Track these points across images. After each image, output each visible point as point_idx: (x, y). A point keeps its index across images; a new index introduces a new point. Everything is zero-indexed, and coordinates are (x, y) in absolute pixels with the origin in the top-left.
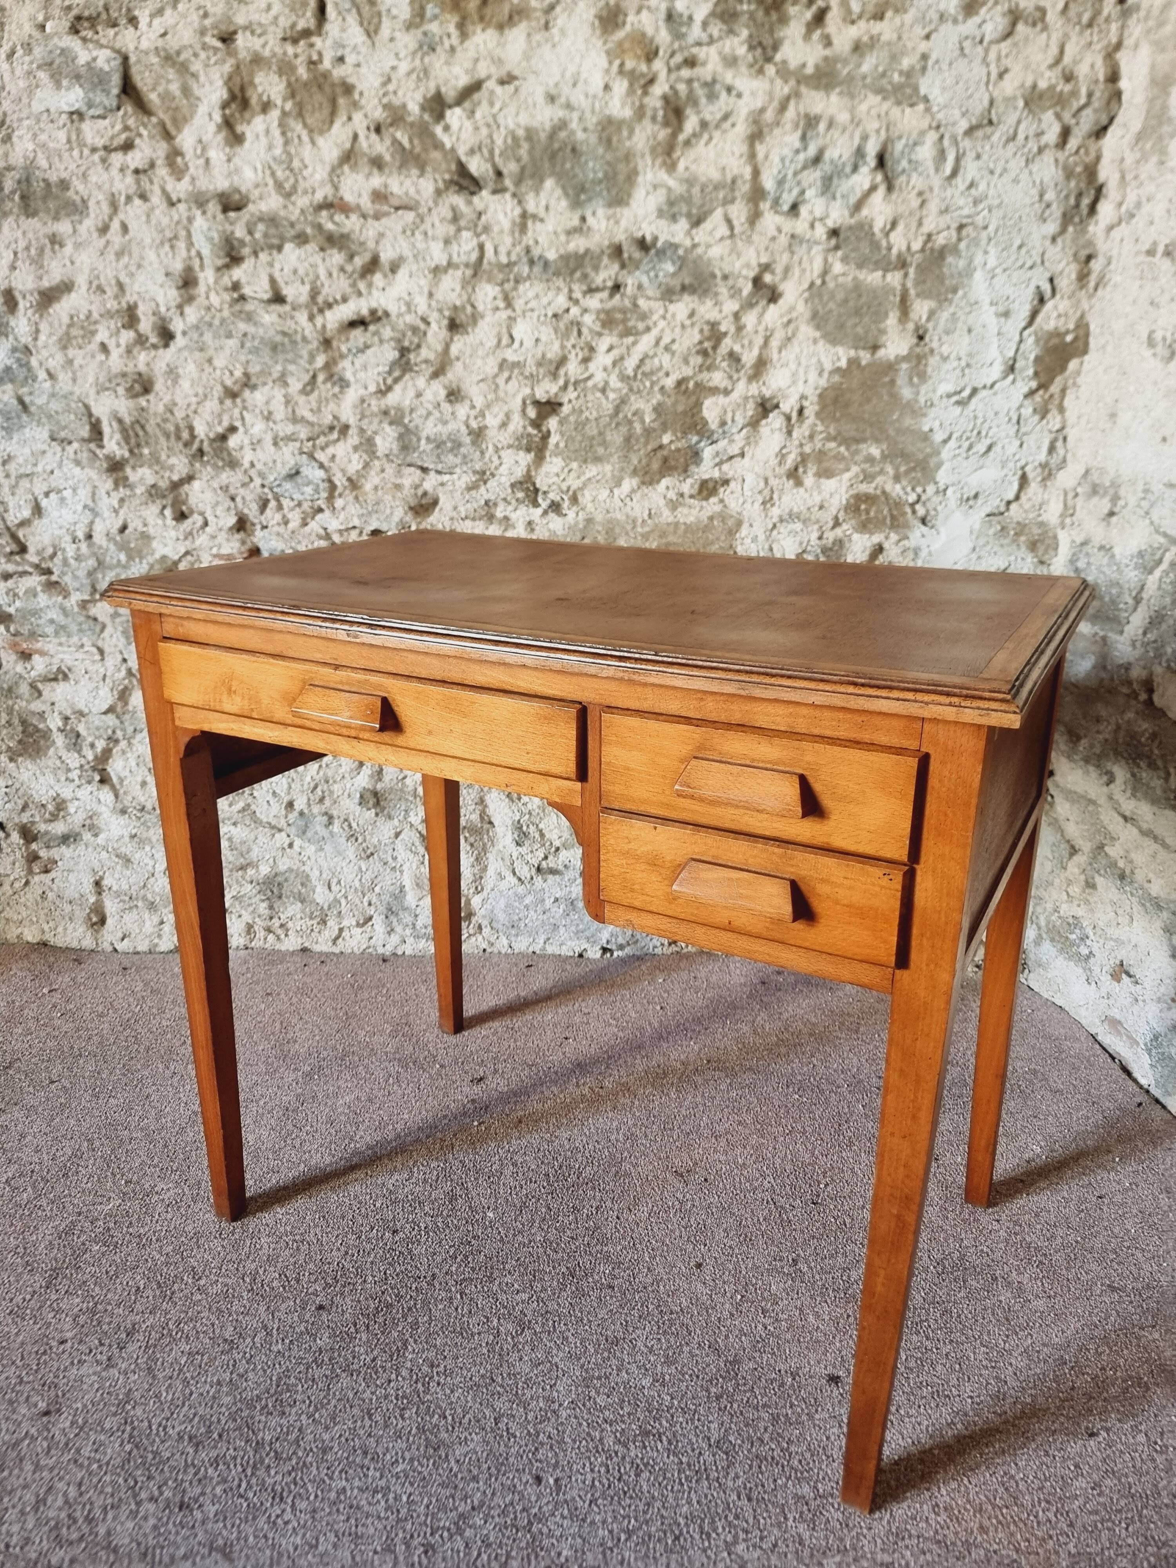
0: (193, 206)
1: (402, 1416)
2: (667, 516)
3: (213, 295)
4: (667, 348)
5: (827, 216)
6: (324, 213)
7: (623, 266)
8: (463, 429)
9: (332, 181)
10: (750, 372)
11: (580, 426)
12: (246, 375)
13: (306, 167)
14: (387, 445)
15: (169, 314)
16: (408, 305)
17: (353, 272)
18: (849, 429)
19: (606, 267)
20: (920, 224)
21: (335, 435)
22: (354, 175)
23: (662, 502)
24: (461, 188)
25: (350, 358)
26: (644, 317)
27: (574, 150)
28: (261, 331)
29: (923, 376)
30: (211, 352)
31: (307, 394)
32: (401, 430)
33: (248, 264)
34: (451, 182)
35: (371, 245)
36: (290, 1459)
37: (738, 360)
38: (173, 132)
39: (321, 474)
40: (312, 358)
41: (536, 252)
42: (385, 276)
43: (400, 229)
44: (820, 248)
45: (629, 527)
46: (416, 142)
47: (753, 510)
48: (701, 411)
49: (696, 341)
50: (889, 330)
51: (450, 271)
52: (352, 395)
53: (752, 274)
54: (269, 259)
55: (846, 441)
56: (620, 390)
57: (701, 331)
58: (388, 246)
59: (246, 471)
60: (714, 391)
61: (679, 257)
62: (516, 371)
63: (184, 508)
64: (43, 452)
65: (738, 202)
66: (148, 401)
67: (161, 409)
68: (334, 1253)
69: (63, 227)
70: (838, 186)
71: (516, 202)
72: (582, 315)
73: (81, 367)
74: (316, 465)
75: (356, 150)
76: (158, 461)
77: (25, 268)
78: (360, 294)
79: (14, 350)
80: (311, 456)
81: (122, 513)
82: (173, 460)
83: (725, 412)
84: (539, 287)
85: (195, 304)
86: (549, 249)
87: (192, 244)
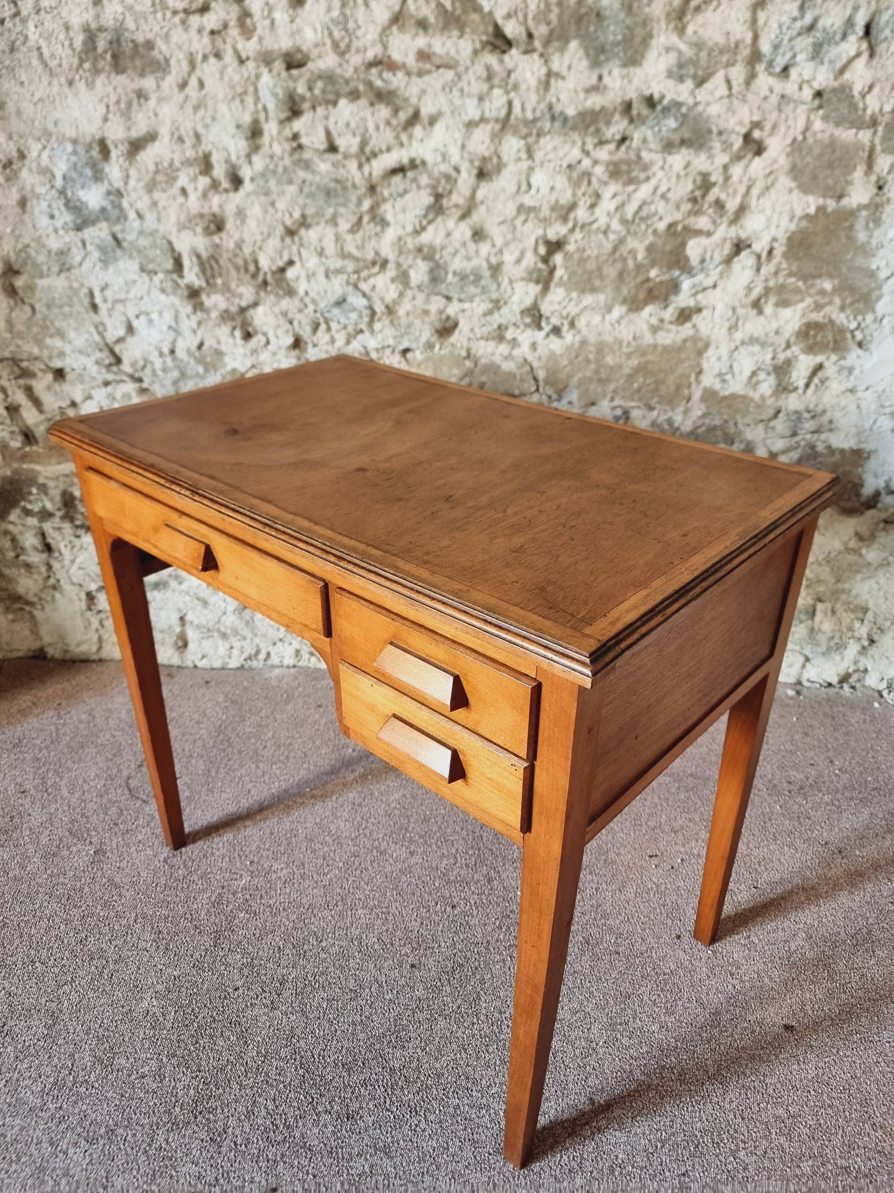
0: (261, 64)
1: (487, 1051)
2: (648, 339)
3: (275, 145)
4: (663, 196)
5: (814, 78)
6: (374, 71)
7: (631, 121)
8: (485, 265)
9: (382, 41)
10: (732, 217)
11: (583, 261)
12: (304, 216)
13: (359, 27)
14: (420, 277)
15: (240, 162)
16: (443, 155)
17: (398, 125)
18: (809, 267)
19: (617, 122)
21: (377, 269)
22: (401, 36)
23: (645, 327)
24: (495, 48)
25: (392, 201)
26: (645, 168)
27: (598, 15)
28: (317, 179)
29: (878, 222)
30: (274, 196)
31: (354, 233)
32: (432, 264)
33: (307, 117)
34: (488, 43)
35: (414, 100)
36: (416, 1082)
37: (723, 207)
39: (364, 302)
40: (360, 202)
41: (558, 109)
42: (424, 128)
43: (440, 86)
44: (805, 107)
45: (616, 348)
46: (458, 4)
47: (719, 334)
48: (685, 250)
49: (688, 190)
50: (856, 181)
51: (482, 126)
52: (391, 234)
53: (744, 130)
54: (325, 113)
55: (805, 277)
56: (619, 232)
57: (694, 181)
58: (429, 102)
59: (301, 299)
60: (698, 233)
61: (683, 115)
62: (532, 215)
63: (250, 329)
64: (135, 282)
65: (738, 65)
66: (221, 239)
67: (232, 245)
68: (413, 923)
69: (148, 83)
70: (827, 52)
71: (542, 61)
72: (593, 167)
73: (164, 208)
74: (360, 294)
75: (404, 12)
76: (229, 289)
77: (115, 120)
78: (402, 145)
79: (109, 193)
80: (356, 287)
81: (200, 333)
82: (242, 290)
83: (705, 251)
84: (557, 140)
85: (261, 153)
86: (570, 105)
87: (259, 99)
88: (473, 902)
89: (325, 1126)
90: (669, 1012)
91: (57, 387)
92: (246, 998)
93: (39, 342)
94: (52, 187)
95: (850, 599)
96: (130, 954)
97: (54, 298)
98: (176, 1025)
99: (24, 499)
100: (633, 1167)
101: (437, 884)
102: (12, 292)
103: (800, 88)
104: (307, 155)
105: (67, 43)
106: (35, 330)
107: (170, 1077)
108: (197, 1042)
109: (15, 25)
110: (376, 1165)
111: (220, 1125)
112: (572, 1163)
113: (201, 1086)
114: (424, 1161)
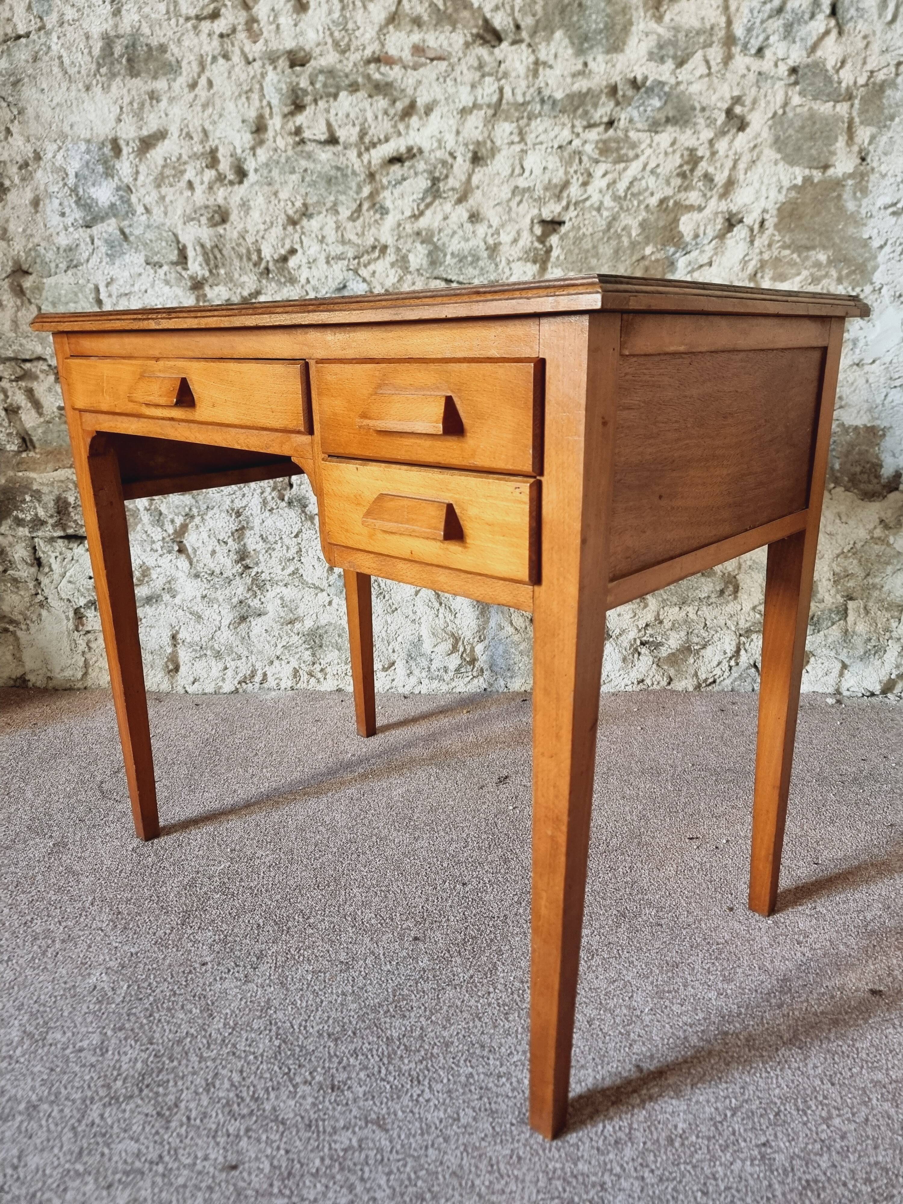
0: (267, 62)
1: (507, 1019)
3: (279, 139)
4: (652, 172)
5: (788, 57)
6: (372, 66)
7: (618, 104)
8: (482, 246)
9: (379, 38)
10: (721, 191)
11: (578, 240)
12: (305, 205)
13: (358, 28)
14: (419, 261)
15: (244, 155)
16: (439, 141)
17: (395, 115)
18: (802, 238)
19: (603, 104)
20: (864, 63)
21: (377, 254)
22: (398, 33)
24: (485, 42)
25: (390, 189)
26: (633, 146)
27: (580, 5)
28: (319, 167)
29: (865, 191)
30: (277, 186)
31: (354, 221)
32: (431, 247)
33: (309, 111)
34: (478, 36)
35: (410, 91)
36: (419, 1051)
37: (712, 180)
38: (251, 4)
39: (364, 287)
40: (359, 189)
41: (546, 93)
42: (421, 118)
43: (435, 77)
44: (782, 83)
46: (449, 4)
48: (678, 226)
49: (677, 164)
50: (838, 151)
51: (475, 112)
52: (390, 220)
53: (726, 106)
54: (326, 106)
55: (799, 249)
56: (613, 208)
57: (682, 156)
58: (425, 92)
59: (303, 285)
60: (690, 208)
61: (665, 93)
62: (527, 195)
64: (140, 275)
65: (714, 45)
66: (225, 229)
67: (235, 235)
68: (417, 899)
69: (161, 84)
70: (797, 31)
71: (530, 50)
72: (583, 145)
73: (171, 202)
74: (360, 280)
75: (399, 12)
76: (231, 280)
77: (128, 119)
78: (399, 134)
79: (118, 189)
80: (356, 272)
82: (245, 278)
83: (699, 226)
84: (547, 123)
85: (265, 146)
86: (558, 89)
87: (264, 96)
88: (487, 880)
89: (304, 1097)
90: (727, 980)
91: (57, 387)
92: (216, 973)
94: (65, 184)
95: (883, 596)
96: (81, 933)
97: (60, 295)
98: (127, 999)
99: (16, 508)
100: (697, 1137)
101: (445, 865)
102: (19, 291)
103: (776, 65)
104: (309, 147)
105: (86, 51)
107: (114, 1049)
108: (151, 1016)
109: (39, 38)
110: (367, 1138)
111: (171, 1099)
112: (619, 1134)
113: (151, 1059)
114: (429, 1134)
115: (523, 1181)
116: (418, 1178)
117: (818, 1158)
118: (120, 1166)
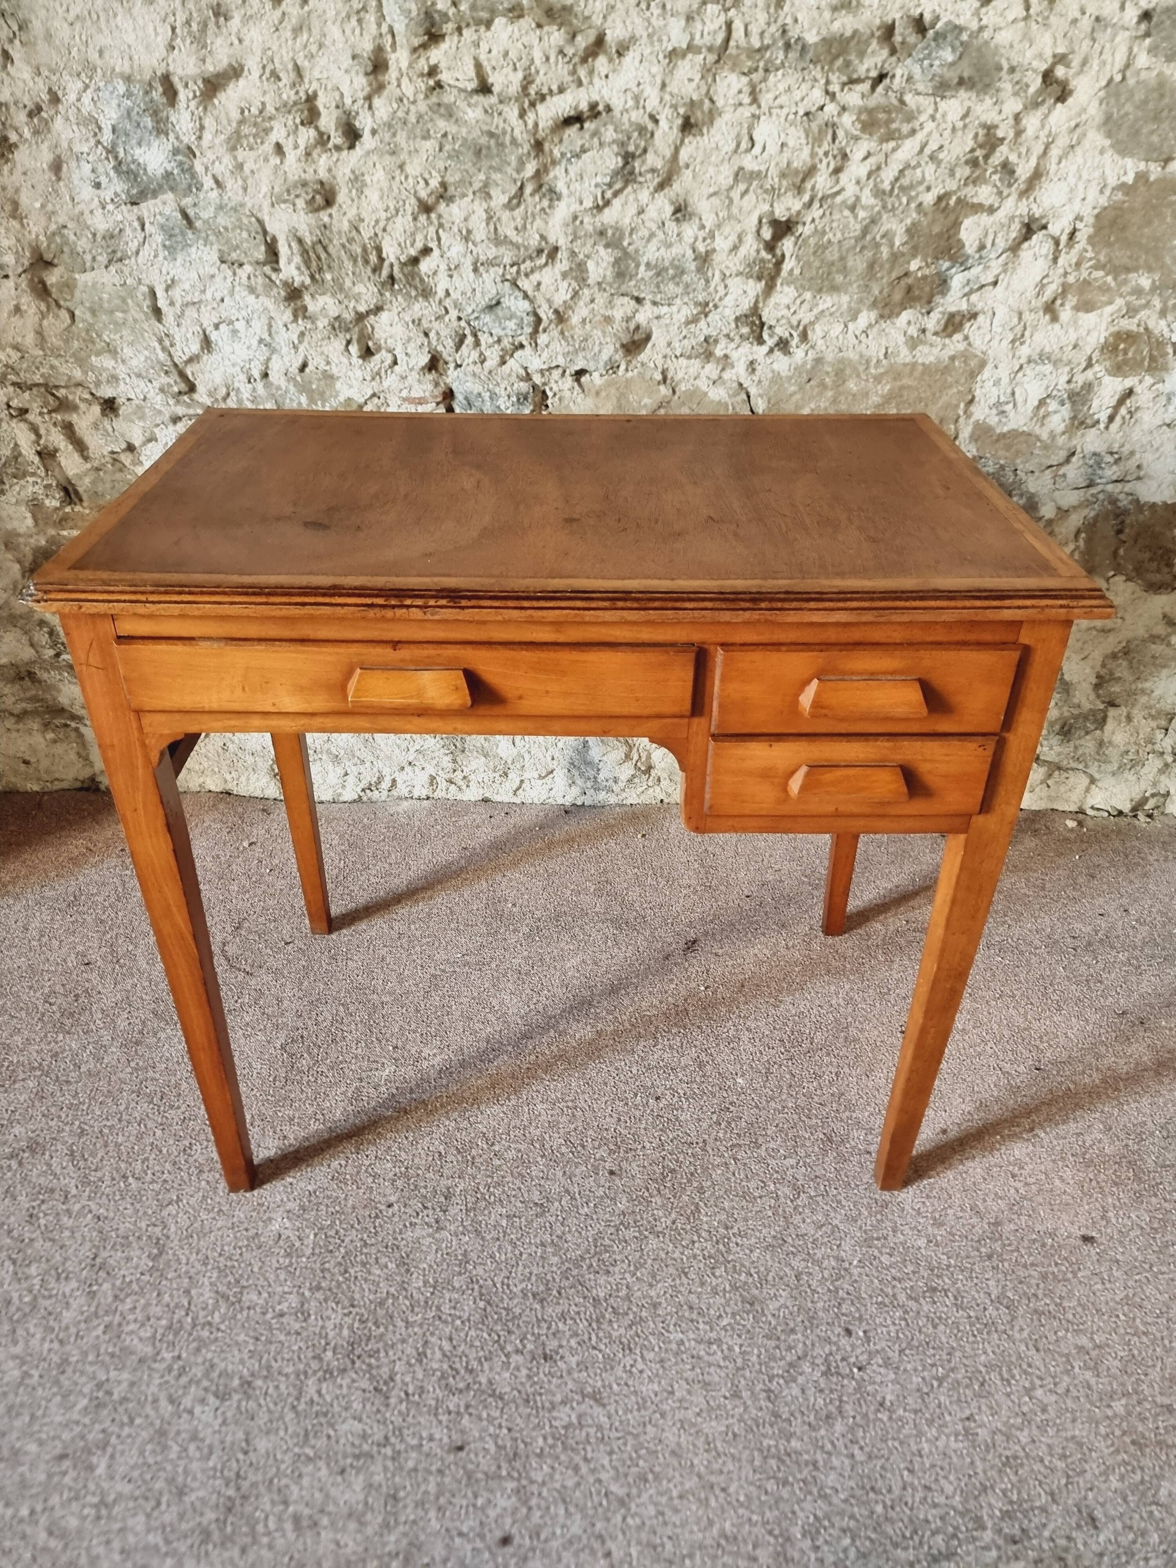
2: (904, 355)
3: (405, 81)
4: (932, 157)
7: (893, 52)
8: (689, 254)
10: (1023, 187)
11: (821, 249)
12: (444, 185)
14: (601, 271)
15: (356, 107)
16: (636, 98)
17: (574, 55)
18: (1122, 255)
19: (873, 52)
21: (543, 260)
23: (901, 339)
25: (564, 164)
26: (910, 117)
28: (463, 131)
30: (404, 156)
31: (512, 209)
32: (618, 253)
33: (450, 43)
35: (597, 20)
36: (627, 1314)
37: (1012, 172)
39: (525, 305)
40: (521, 164)
41: (794, 33)
42: (611, 60)
44: (1127, 34)
45: (861, 368)
47: (999, 349)
48: (958, 232)
49: (968, 148)
51: (690, 56)
52: (563, 210)
53: (1044, 67)
54: (475, 37)
55: (1116, 270)
56: (873, 207)
57: (976, 135)
58: (618, 23)
59: (440, 302)
60: (977, 208)
61: (963, 44)
62: (755, 183)
63: (370, 344)
64: (213, 276)
66: (330, 216)
67: (346, 226)
68: (608, 1119)
72: (839, 114)
73: (253, 172)
74: (521, 295)
76: (341, 289)
77: (184, 46)
78: (580, 84)
79: (176, 152)
80: (515, 284)
81: (301, 348)
82: (360, 288)
83: (986, 234)
84: (792, 78)
85: (386, 93)
86: (810, 29)
87: (383, 16)
89: (517, 1368)
90: (938, 1223)
91: (106, 423)
92: (404, 1217)
93: (81, 362)
94: (99, 142)
95: (1152, 702)
97: (101, 299)
98: (317, 1251)
100: (905, 1410)
101: (633, 1071)
102: (42, 291)
103: (1123, 7)
104: (448, 97)
106: (76, 344)
107: (316, 1314)
108: (346, 1272)
110: (585, 1414)
111: (385, 1371)
112: (830, 1407)
113: (356, 1325)
114: (645, 1408)
115: (740, 1460)
116: (639, 1457)
117: (1018, 1433)
118: (349, 1449)
